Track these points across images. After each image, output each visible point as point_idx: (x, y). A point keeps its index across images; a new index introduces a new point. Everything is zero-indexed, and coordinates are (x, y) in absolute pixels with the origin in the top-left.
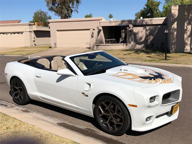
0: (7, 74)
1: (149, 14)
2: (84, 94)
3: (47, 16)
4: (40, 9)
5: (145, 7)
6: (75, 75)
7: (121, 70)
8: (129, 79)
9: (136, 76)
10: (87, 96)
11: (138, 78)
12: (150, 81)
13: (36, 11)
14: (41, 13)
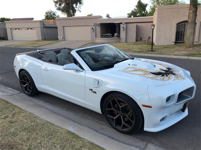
0: (15, 67)
1: (138, 14)
2: (92, 90)
3: (56, 15)
4: (50, 10)
5: (136, 8)
6: (82, 70)
7: (129, 64)
8: (140, 75)
9: (147, 72)
10: (95, 92)
11: (149, 74)
12: (162, 77)
13: (47, 11)
14: (51, 13)
